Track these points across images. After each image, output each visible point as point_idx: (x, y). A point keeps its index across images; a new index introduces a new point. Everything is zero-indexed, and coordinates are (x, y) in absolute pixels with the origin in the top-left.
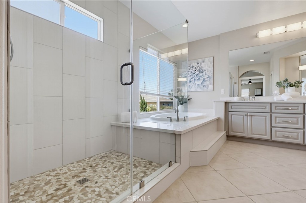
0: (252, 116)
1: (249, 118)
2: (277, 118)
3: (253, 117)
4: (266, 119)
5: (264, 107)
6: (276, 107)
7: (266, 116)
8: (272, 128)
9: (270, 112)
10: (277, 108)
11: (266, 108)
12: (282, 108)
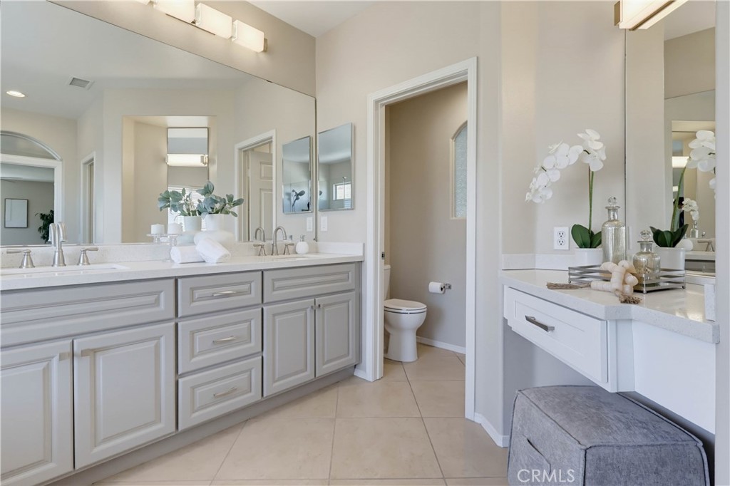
0: (95, 351)
1: (81, 365)
2: (197, 336)
3: (101, 359)
4: (157, 347)
5: (152, 299)
6: (192, 289)
7: (158, 338)
8: (181, 381)
9: (172, 314)
10: (197, 294)
11: (157, 302)
12: (209, 292)
